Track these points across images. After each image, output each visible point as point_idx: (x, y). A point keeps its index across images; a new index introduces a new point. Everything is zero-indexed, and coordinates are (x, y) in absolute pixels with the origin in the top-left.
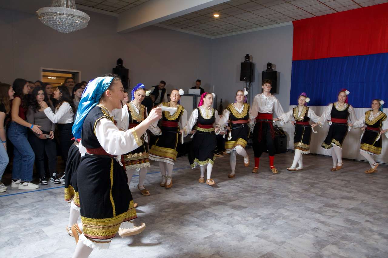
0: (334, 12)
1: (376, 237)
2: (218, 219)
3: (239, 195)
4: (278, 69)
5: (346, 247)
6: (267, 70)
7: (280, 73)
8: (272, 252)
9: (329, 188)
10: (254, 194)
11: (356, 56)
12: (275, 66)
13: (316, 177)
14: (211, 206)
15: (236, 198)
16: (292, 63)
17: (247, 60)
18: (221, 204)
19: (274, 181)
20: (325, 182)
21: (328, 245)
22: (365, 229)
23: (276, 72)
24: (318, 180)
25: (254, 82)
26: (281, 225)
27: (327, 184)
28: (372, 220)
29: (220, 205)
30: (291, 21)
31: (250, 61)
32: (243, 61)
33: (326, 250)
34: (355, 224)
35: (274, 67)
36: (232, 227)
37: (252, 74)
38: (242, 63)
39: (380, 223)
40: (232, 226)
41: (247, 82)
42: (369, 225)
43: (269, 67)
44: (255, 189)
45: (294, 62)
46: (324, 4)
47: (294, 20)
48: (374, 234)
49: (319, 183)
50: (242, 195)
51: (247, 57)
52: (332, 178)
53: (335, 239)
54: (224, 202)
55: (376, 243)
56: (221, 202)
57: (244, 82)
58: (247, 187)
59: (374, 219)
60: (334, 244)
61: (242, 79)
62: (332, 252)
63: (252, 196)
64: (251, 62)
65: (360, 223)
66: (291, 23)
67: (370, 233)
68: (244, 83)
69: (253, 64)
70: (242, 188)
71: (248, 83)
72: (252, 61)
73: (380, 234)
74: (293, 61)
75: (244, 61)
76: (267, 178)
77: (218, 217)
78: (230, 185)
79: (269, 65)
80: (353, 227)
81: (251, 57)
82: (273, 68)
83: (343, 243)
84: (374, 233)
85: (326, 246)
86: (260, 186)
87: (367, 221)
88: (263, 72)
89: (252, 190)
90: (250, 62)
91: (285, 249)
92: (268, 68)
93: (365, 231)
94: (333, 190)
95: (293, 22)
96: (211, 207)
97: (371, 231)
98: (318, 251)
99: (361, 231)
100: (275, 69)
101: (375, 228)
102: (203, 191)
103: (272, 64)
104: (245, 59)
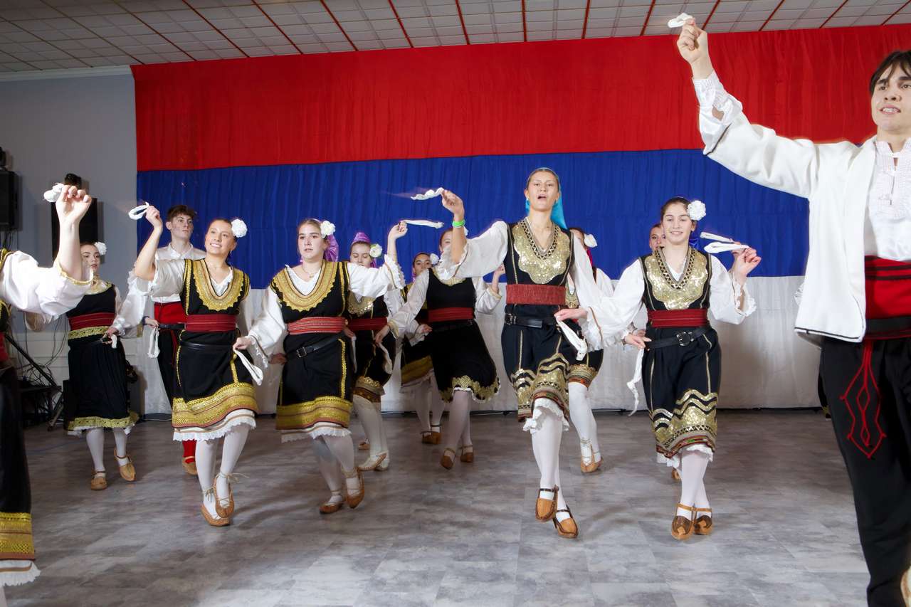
0: (239, 55)
1: (450, 529)
2: (91, 584)
3: (97, 527)
5: (414, 557)
7: (102, 203)
8: (281, 603)
10: (137, 518)
16: (138, 176)
18: (69, 555)
21: (379, 562)
25: (21, 229)
28: (424, 507)
30: (128, 66)
33: (383, 570)
36: (144, 590)
37: (17, 207)
40: (143, 587)
44: (129, 507)
45: (141, 174)
46: (220, 32)
47: (135, 63)
53: (385, 551)
55: (457, 538)
59: (427, 504)
60: (388, 558)
62: (395, 571)
63: (136, 522)
64: (10, 170)
66: (127, 70)
69: (17, 176)
72: (13, 166)
74: (138, 172)
81: (7, 155)
83: (405, 553)
85: (378, 565)
86: (138, 498)
87: (417, 511)
89: (125, 511)
90: (6, 170)
91: (303, 590)
95: (133, 67)
98: (369, 577)
101: (439, 517)
103: (80, 178)
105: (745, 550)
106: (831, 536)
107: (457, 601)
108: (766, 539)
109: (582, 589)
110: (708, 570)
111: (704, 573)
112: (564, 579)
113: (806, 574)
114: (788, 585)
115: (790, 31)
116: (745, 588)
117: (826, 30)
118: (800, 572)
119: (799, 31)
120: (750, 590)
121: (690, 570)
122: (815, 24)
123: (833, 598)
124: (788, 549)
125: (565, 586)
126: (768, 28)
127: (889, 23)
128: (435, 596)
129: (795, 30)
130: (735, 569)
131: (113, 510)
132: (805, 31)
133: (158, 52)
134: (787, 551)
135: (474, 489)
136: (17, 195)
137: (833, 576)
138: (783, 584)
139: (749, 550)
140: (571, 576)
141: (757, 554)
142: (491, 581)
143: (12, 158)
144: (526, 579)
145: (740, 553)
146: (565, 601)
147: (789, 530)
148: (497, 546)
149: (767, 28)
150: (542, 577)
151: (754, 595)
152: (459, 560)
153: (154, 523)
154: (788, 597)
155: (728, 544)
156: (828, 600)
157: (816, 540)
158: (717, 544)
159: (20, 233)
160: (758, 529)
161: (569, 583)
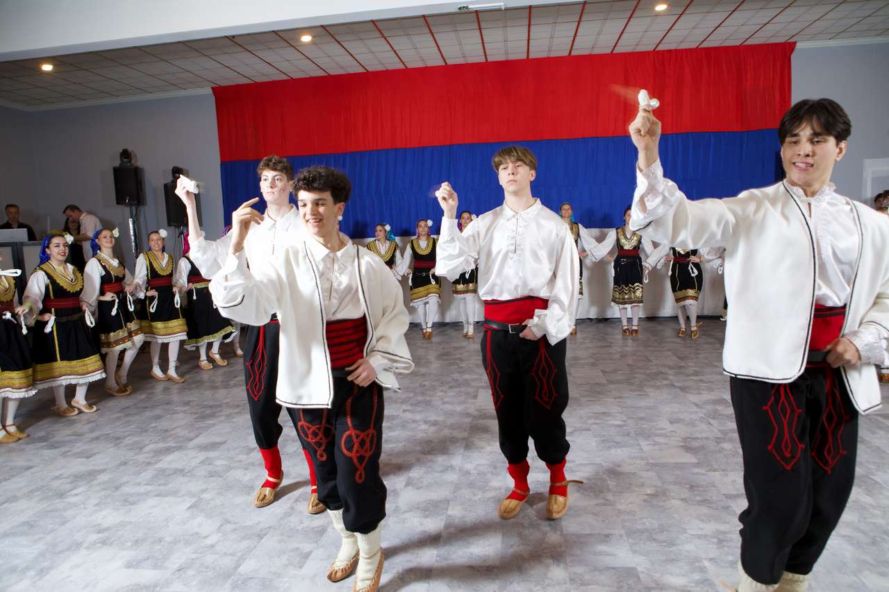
0: (285, 78)
2: (189, 474)
3: (197, 426)
6: (172, 181)
10: (222, 418)
14: (161, 458)
15: (196, 432)
17: (126, 162)
22: (408, 422)
25: (146, 205)
26: (295, 452)
28: (409, 408)
29: (174, 451)
30: (210, 88)
31: (133, 162)
32: (117, 163)
34: (393, 419)
36: (221, 479)
37: (141, 189)
38: (116, 170)
39: (420, 409)
40: (221, 477)
41: (131, 206)
42: (408, 416)
43: (178, 175)
44: (219, 409)
45: (223, 163)
47: (214, 85)
48: (419, 425)
50: (203, 425)
51: (126, 154)
54: (179, 444)
56: (175, 447)
57: (125, 206)
58: (203, 409)
59: (412, 405)
61: (120, 200)
63: (222, 421)
64: (135, 165)
65: (398, 416)
66: (209, 91)
67: (414, 425)
68: (125, 209)
69: (140, 169)
70: (196, 413)
71: (134, 208)
72: (137, 162)
73: (426, 422)
74: (221, 162)
75: (120, 164)
77: (186, 471)
78: (169, 414)
79: (177, 170)
80: (392, 423)
81: (132, 154)
84: (419, 423)
86: (225, 401)
87: (404, 411)
88: (165, 185)
89: (216, 413)
90: (132, 165)
92: (174, 176)
93: (408, 425)
95: (213, 88)
96: (161, 460)
97: (414, 421)
99: (403, 426)
101: (418, 417)
102: (125, 438)
104: (121, 160)
105: (612, 444)
106: (672, 431)
107: (417, 489)
108: (628, 435)
109: (500, 478)
110: (584, 462)
111: (581, 464)
112: (490, 469)
113: (648, 464)
114: (633, 474)
115: (676, 51)
116: (605, 476)
117: (701, 49)
118: (643, 462)
119: (682, 50)
120: (608, 478)
121: (574, 461)
122: (693, 45)
123: (659, 484)
124: (641, 443)
125: (489, 476)
126: (661, 48)
127: (746, 43)
128: (404, 483)
129: (679, 50)
130: (603, 460)
131: (209, 411)
132: (686, 50)
133: (229, 78)
134: (640, 445)
135: (446, 392)
136: (141, 182)
137: (664, 465)
138: (630, 473)
139: (615, 444)
140: (495, 467)
141: (620, 447)
142: (442, 472)
143: (136, 156)
144: (465, 469)
145: (609, 447)
146: (487, 488)
147: (645, 426)
148: (451, 441)
149: (658, 49)
150: (475, 469)
151: (609, 482)
152: (424, 454)
153: (233, 422)
154: (630, 484)
155: (602, 439)
156: (655, 486)
157: (660, 435)
158: (595, 439)
159: (146, 207)
160: (625, 426)
161: (492, 474)
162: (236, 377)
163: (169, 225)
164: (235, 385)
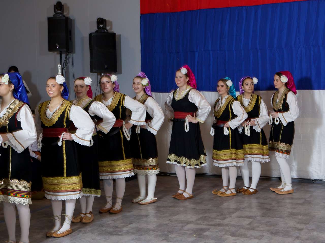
4: (115, 29)
6: (97, 31)
7: (120, 36)
9: (227, 236)
11: (242, 7)
12: (111, 23)
13: (201, 218)
16: (141, 17)
17: (59, 13)
19: (134, 236)
20: (219, 225)
23: (114, 34)
24: (206, 223)
25: (74, 53)
27: (222, 228)
31: (65, 14)
32: (51, 14)
35: (108, 26)
37: (71, 39)
38: (49, 19)
41: (61, 53)
43: (101, 26)
45: (144, 16)
49: (209, 229)
51: (59, 6)
52: (227, 216)
57: (56, 53)
61: (51, 48)
64: (66, 16)
68: (55, 56)
69: (71, 20)
71: (64, 56)
72: (68, 13)
74: (141, 14)
75: (54, 15)
76: (121, 232)
79: (101, 21)
81: (64, 6)
82: (108, 28)
88: (90, 35)
90: (64, 16)
92: (98, 27)
94: (234, 238)
100: (111, 28)
103: (105, 21)
104: (55, 12)
136: (70, 32)
143: (68, 7)
159: (74, 55)
162: (130, 224)
163: (92, 71)
164: (128, 233)
